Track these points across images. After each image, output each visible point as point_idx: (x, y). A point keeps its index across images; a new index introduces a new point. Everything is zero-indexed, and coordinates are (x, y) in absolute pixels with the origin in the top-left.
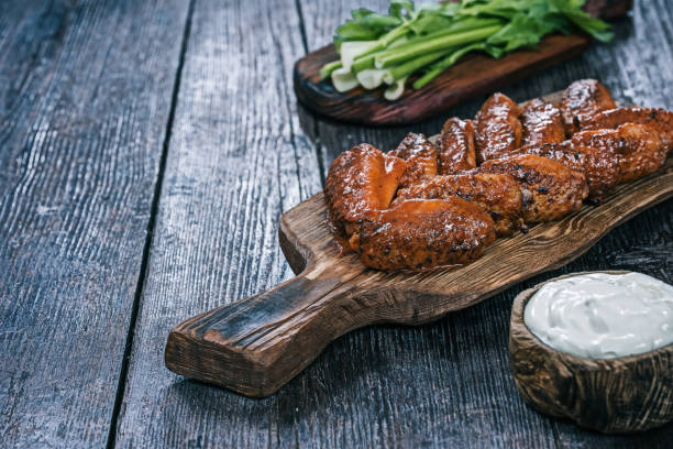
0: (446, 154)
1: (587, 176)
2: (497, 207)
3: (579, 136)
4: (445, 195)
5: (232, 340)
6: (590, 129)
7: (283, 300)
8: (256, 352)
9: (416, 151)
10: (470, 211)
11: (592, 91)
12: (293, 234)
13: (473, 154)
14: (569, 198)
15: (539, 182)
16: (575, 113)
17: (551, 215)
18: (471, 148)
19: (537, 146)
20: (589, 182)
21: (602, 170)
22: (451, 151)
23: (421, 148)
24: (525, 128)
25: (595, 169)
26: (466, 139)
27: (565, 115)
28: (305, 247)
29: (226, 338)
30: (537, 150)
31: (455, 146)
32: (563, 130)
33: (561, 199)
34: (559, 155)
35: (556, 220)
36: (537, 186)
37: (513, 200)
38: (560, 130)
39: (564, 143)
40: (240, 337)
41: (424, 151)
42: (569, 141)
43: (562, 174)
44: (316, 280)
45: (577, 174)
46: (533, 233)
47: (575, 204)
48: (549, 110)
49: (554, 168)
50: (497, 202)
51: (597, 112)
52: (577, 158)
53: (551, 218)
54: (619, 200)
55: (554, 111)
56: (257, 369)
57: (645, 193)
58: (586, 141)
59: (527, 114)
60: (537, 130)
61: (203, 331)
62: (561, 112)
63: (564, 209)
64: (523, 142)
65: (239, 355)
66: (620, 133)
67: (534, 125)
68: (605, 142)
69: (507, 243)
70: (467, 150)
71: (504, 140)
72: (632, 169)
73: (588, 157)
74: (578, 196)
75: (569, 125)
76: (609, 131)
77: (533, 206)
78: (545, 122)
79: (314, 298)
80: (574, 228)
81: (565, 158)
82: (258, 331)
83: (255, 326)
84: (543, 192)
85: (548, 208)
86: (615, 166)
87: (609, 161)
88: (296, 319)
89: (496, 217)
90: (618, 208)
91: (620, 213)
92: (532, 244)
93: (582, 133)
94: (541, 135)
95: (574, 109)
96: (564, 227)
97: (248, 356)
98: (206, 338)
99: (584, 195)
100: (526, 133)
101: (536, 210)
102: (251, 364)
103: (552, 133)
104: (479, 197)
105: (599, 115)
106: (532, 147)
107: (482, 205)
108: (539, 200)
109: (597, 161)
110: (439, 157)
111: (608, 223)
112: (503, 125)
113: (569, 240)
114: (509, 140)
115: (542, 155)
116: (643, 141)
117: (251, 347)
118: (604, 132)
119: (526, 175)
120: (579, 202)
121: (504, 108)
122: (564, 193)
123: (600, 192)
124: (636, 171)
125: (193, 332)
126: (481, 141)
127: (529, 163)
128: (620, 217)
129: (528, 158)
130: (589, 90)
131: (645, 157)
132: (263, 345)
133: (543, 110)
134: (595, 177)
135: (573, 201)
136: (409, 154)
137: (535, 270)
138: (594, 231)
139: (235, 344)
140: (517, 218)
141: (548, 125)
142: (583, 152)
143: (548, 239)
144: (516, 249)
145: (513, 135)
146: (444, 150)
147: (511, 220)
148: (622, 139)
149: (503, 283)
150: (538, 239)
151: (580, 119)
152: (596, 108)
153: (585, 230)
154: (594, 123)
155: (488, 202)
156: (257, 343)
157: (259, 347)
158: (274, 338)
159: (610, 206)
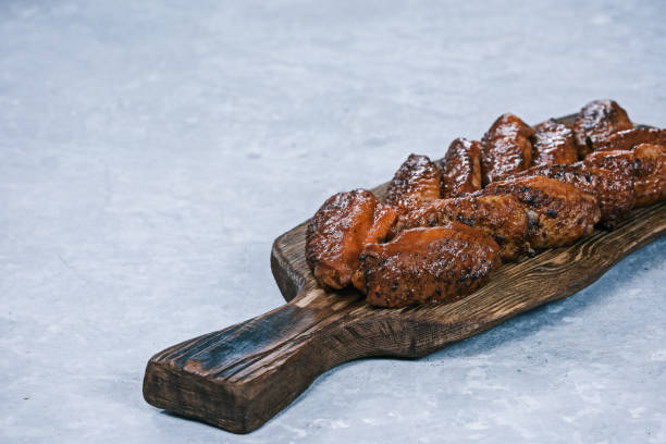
0: (450, 176)
1: (600, 199)
2: (501, 231)
3: (591, 157)
4: (446, 220)
5: (213, 371)
6: (603, 150)
7: (270, 329)
8: (239, 383)
9: (418, 172)
10: (474, 236)
11: (608, 111)
12: (285, 260)
13: (479, 175)
14: (580, 222)
15: (547, 205)
16: (589, 134)
17: (560, 240)
18: (476, 169)
19: (546, 167)
20: (601, 206)
21: (615, 192)
22: (455, 172)
23: (423, 169)
24: (535, 149)
25: (607, 192)
26: (471, 160)
27: (579, 136)
28: (297, 273)
29: (207, 369)
30: (546, 172)
31: (459, 168)
32: (575, 151)
33: (571, 223)
34: (569, 176)
35: (566, 246)
36: (545, 209)
37: (518, 222)
38: (572, 152)
39: (576, 165)
40: (223, 368)
41: (427, 172)
42: (581, 162)
43: (572, 197)
44: (307, 308)
45: (587, 197)
46: (541, 259)
47: (586, 228)
48: (561, 130)
49: (564, 190)
50: (501, 225)
51: (611, 133)
52: (588, 180)
53: (561, 244)
54: (634, 225)
55: (566, 131)
56: (239, 401)
57: (662, 218)
58: (599, 161)
59: (537, 135)
60: (547, 151)
61: (183, 361)
62: (574, 133)
63: (574, 234)
64: (533, 164)
65: (221, 387)
66: (635, 154)
67: (545, 146)
68: (618, 163)
69: (513, 270)
70: (471, 172)
71: (512, 161)
72: (647, 192)
73: (600, 179)
74: (590, 220)
75: (582, 147)
76: (624, 152)
77: (541, 231)
78: (557, 143)
79: (304, 327)
80: (585, 253)
81: (575, 180)
82: (242, 362)
83: (239, 356)
84: (551, 215)
85: (557, 233)
86: (629, 189)
87: (622, 183)
88: (283, 349)
89: (501, 242)
90: (633, 233)
91: (634, 239)
92: (539, 271)
93: (594, 154)
94: (551, 156)
95: (588, 130)
96: (574, 254)
97: (229, 389)
98: (186, 369)
99: (596, 219)
100: (536, 155)
101: (544, 235)
102: (233, 397)
103: (564, 154)
104: (482, 220)
105: (613, 135)
106: (541, 168)
107: (486, 229)
108: (547, 224)
109: (609, 183)
110: (442, 179)
111: (621, 250)
112: (511, 146)
113: (579, 266)
114: (517, 161)
115: (551, 176)
116: (659, 163)
117: (233, 379)
118: (619, 153)
119: (534, 198)
120: (591, 226)
121: (513, 128)
122: (574, 217)
123: (613, 217)
124: (651, 195)
125: (172, 363)
126: (488, 163)
127: (537, 184)
128: (635, 243)
129: (536, 180)
130: (605, 111)
131: (661, 180)
132: (246, 377)
133: (554, 131)
134: (608, 200)
135: (584, 225)
136: (410, 177)
137: (541, 299)
138: (606, 257)
139: (216, 375)
140: (523, 242)
141: (559, 146)
142: (595, 174)
143: (556, 266)
144: (522, 276)
145: (522, 156)
146: (448, 172)
147: (517, 244)
148: (638, 161)
149: (507, 312)
150: (545, 265)
151: (593, 140)
152: (611, 129)
153: (597, 257)
154: (608, 144)
155: (491, 226)
156: (241, 374)
157: (242, 379)
158: (258, 369)
159: (624, 231)
